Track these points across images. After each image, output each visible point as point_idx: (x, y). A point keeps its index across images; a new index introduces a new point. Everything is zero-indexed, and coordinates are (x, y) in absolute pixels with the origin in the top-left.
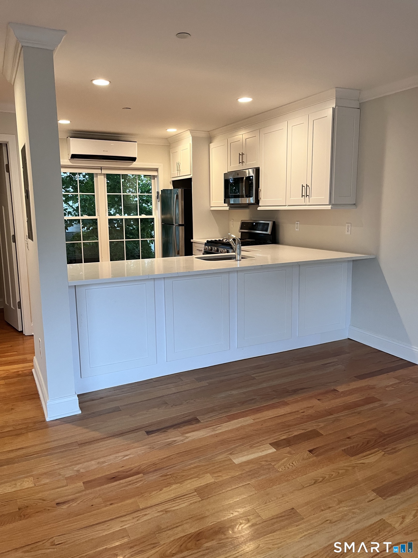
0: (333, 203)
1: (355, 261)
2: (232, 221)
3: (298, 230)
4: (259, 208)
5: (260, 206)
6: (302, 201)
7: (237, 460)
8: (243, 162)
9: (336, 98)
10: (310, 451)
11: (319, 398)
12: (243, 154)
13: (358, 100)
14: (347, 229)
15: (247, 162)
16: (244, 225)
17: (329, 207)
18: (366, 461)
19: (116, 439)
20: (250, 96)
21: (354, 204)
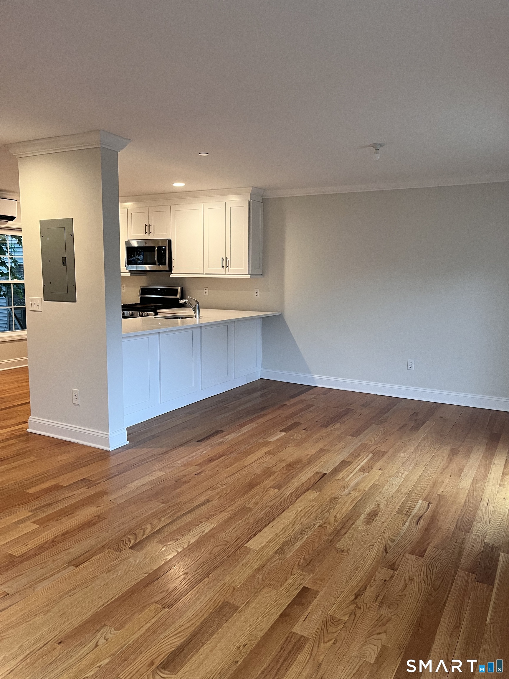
0: (251, 273)
1: (264, 319)
2: (123, 287)
3: (207, 295)
4: (171, 275)
5: (172, 274)
6: (221, 270)
7: (272, 440)
8: (150, 232)
9: (251, 194)
10: (304, 430)
11: (282, 409)
12: (149, 225)
13: (262, 196)
14: (255, 294)
15: (154, 232)
16: (144, 291)
17: (249, 276)
18: (335, 427)
19: (182, 448)
20: (183, 182)
21: (261, 274)
